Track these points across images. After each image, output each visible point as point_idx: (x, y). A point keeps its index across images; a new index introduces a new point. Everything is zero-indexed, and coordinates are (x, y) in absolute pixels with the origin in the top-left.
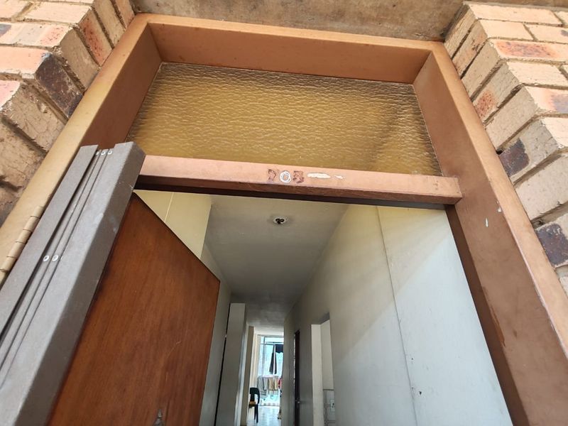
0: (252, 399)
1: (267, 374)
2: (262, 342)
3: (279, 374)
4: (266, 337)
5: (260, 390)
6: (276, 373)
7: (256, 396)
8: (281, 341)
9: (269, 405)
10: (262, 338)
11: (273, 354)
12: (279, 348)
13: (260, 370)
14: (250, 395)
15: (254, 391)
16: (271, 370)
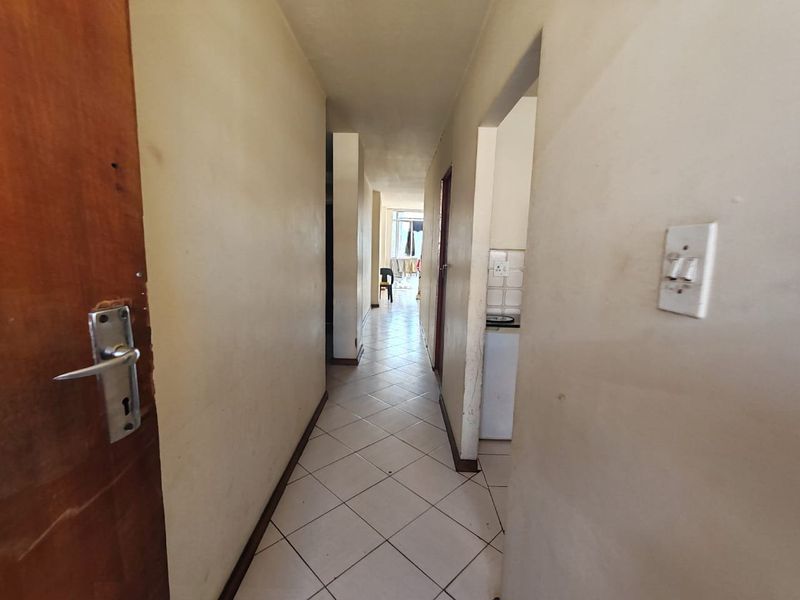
0: (384, 279)
1: (402, 254)
2: (395, 218)
3: (418, 255)
4: (399, 211)
5: (394, 271)
6: (413, 254)
7: (389, 277)
8: (420, 216)
9: (405, 288)
10: (395, 213)
11: (410, 233)
12: (417, 227)
13: (393, 249)
14: (380, 276)
15: (386, 272)
16: (408, 251)
